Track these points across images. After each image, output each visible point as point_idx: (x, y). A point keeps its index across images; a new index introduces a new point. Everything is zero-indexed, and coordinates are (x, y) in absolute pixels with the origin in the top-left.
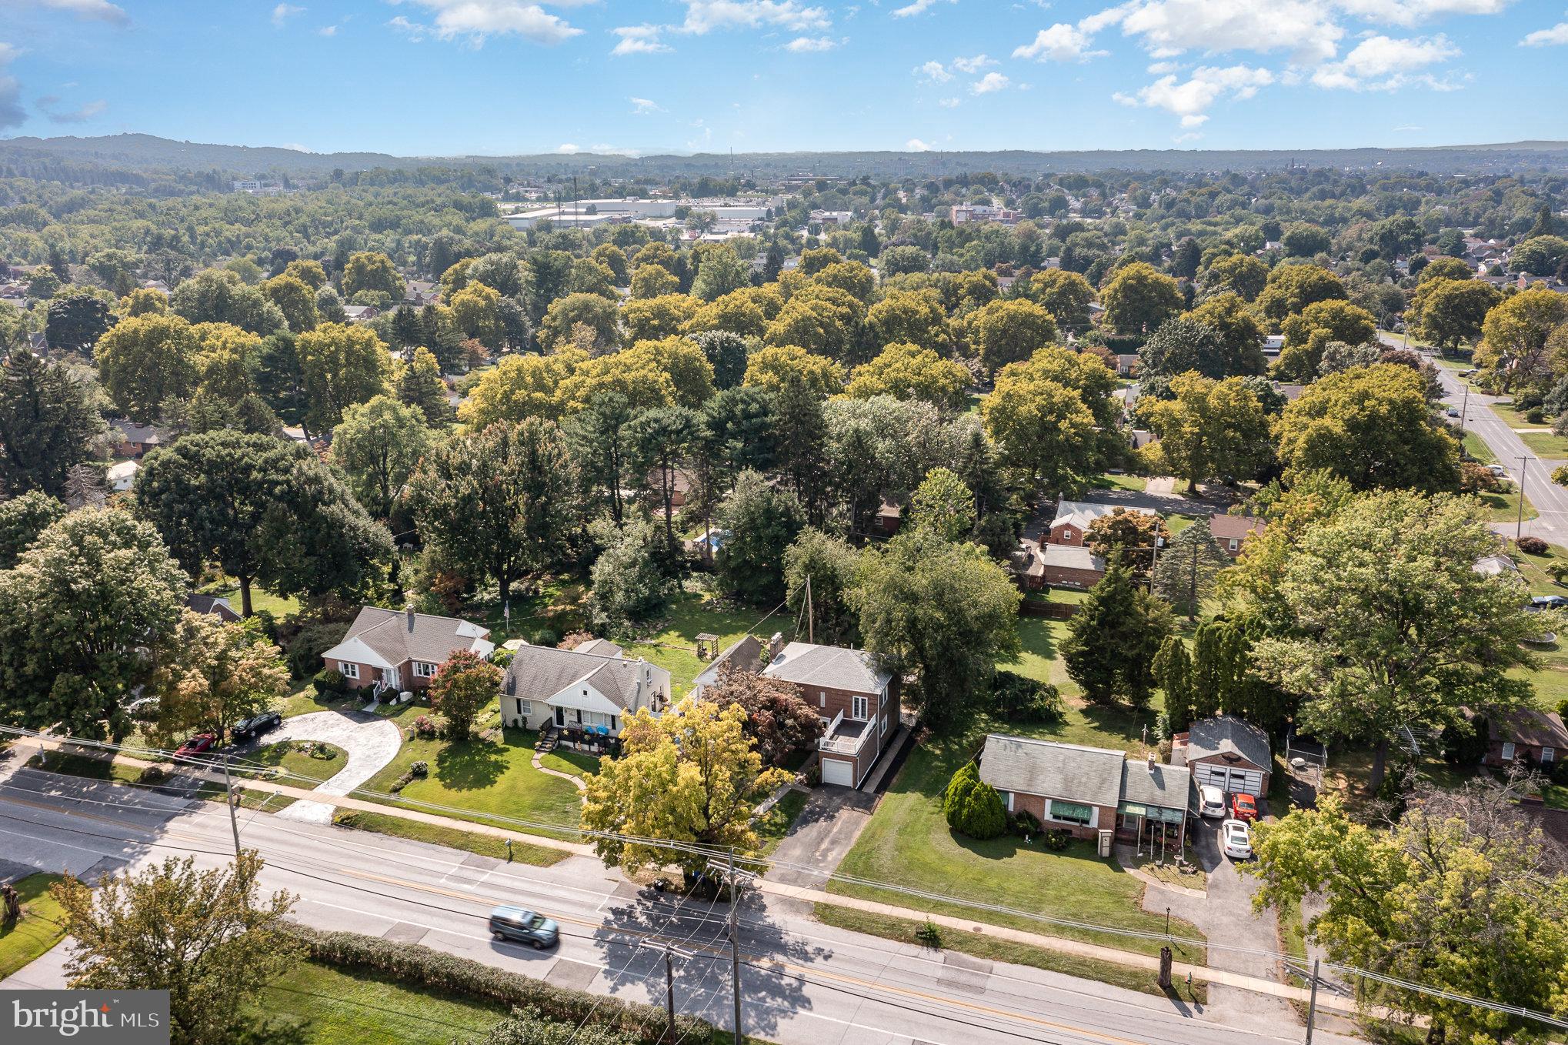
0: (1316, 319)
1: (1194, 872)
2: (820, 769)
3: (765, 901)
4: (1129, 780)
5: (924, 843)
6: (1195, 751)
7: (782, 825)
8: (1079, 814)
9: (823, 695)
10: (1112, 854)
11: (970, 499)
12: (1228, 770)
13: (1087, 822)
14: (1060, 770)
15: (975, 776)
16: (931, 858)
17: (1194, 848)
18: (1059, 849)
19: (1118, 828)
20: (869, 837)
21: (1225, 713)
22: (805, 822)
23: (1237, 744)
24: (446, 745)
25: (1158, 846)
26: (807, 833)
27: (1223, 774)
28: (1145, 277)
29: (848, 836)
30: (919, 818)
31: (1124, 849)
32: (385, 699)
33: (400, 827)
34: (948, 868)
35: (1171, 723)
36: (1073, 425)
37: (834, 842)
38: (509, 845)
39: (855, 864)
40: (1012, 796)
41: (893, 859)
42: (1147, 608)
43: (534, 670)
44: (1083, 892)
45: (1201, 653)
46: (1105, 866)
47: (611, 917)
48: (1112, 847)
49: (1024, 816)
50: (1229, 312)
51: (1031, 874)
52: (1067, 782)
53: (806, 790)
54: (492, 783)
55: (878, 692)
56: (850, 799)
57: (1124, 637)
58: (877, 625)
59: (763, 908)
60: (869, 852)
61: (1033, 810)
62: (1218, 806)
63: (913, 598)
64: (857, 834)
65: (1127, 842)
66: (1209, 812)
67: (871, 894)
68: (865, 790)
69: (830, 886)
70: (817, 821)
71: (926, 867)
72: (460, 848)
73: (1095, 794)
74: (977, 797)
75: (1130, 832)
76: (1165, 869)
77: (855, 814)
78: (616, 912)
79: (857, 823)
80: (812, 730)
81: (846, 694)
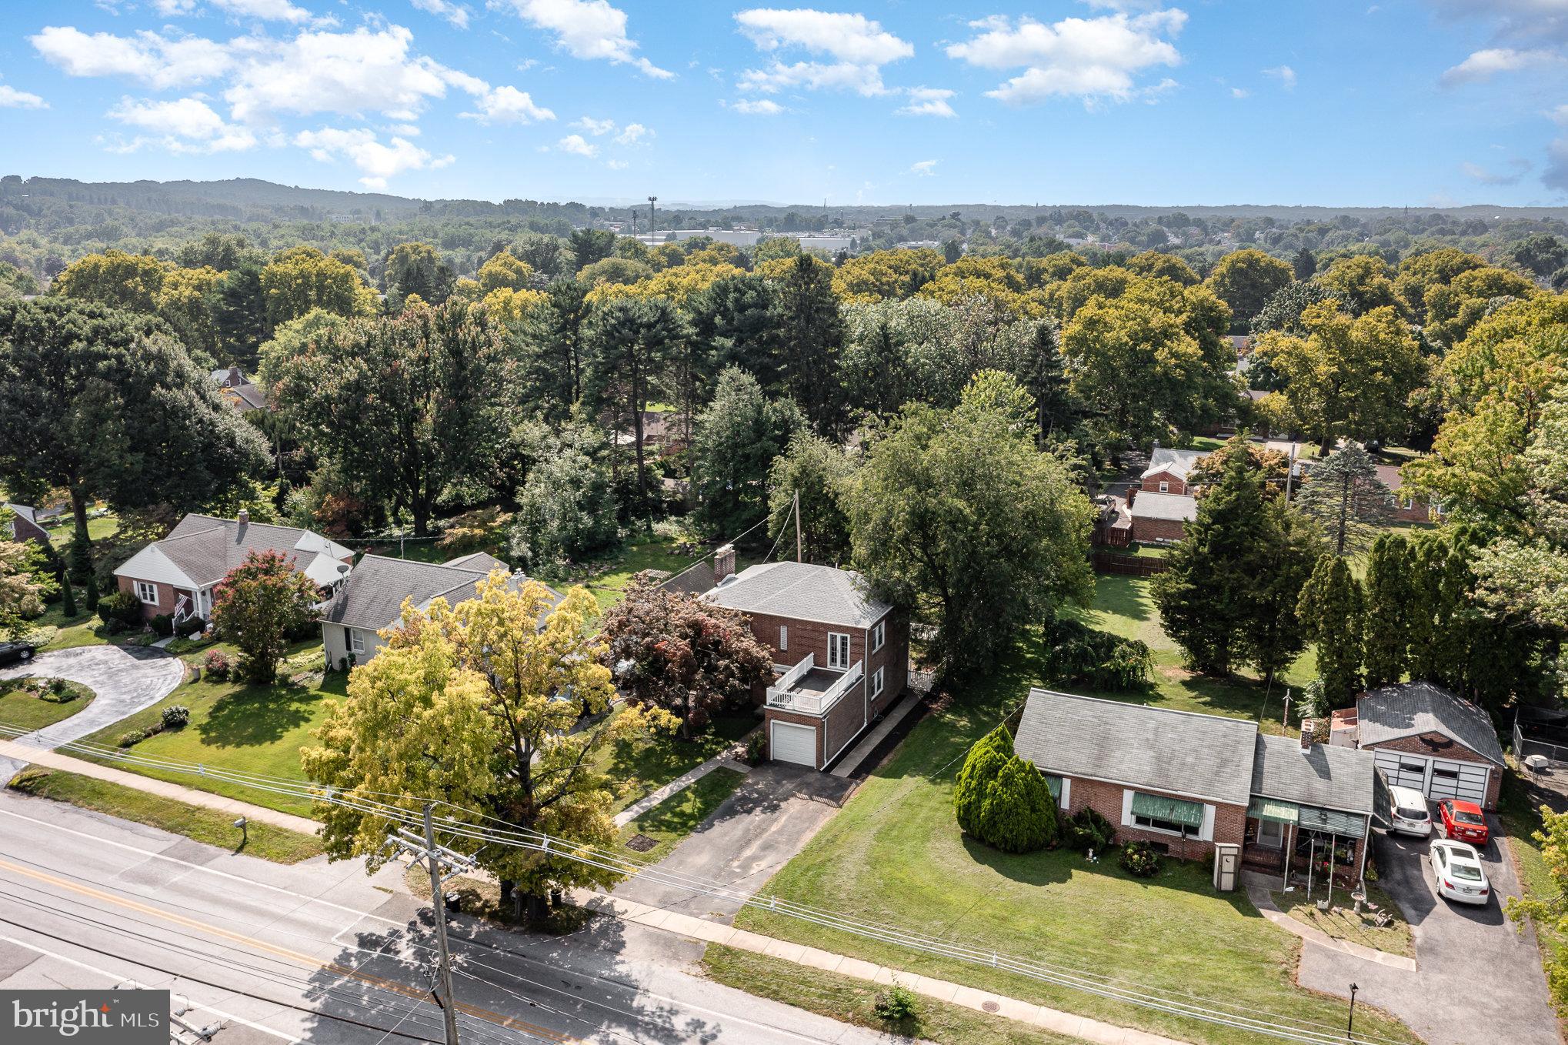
0: (1468, 290)
1: (1389, 924)
2: (766, 737)
3: (626, 935)
4: (1267, 765)
5: (916, 855)
6: (1370, 731)
7: (692, 817)
8: (1182, 815)
9: (784, 631)
10: (1238, 887)
11: (1031, 409)
12: (1430, 762)
13: (1194, 830)
14: (1150, 745)
15: (1006, 748)
16: (923, 878)
17: (1382, 883)
18: (1146, 875)
19: (1248, 844)
20: (828, 841)
21: (1415, 678)
22: (730, 812)
23: (1445, 721)
24: (237, 688)
25: (1321, 876)
26: (725, 831)
27: (1420, 770)
28: (1258, 261)
29: (792, 840)
30: (914, 816)
31: (1259, 878)
32: (184, 631)
33: (100, 794)
34: (951, 897)
35: (1328, 693)
36: (1174, 355)
37: (767, 847)
38: (243, 826)
39: (794, 883)
40: (1067, 784)
41: (859, 878)
42: (1287, 527)
43: (374, 589)
44: (1189, 948)
45: (1379, 581)
46: (1225, 905)
47: (354, 948)
48: (1238, 875)
49: (1087, 817)
50: (1361, 280)
51: (1095, 914)
52: (1161, 762)
53: (742, 769)
54: (275, 738)
55: (866, 625)
56: (808, 785)
57: (1251, 570)
58: (870, 527)
59: (618, 946)
60: (823, 864)
61: (1102, 808)
62: (1421, 816)
63: (924, 482)
64: (808, 837)
65: (1263, 868)
66: (1403, 825)
67: (810, 936)
68: (835, 772)
69: (746, 918)
70: (749, 812)
71: (912, 893)
72: (172, 830)
73: (1210, 783)
74: (1008, 781)
75: (1270, 851)
76: (1335, 917)
77: (813, 805)
78: (366, 941)
79: (812, 819)
80: (757, 676)
81: (821, 629)
